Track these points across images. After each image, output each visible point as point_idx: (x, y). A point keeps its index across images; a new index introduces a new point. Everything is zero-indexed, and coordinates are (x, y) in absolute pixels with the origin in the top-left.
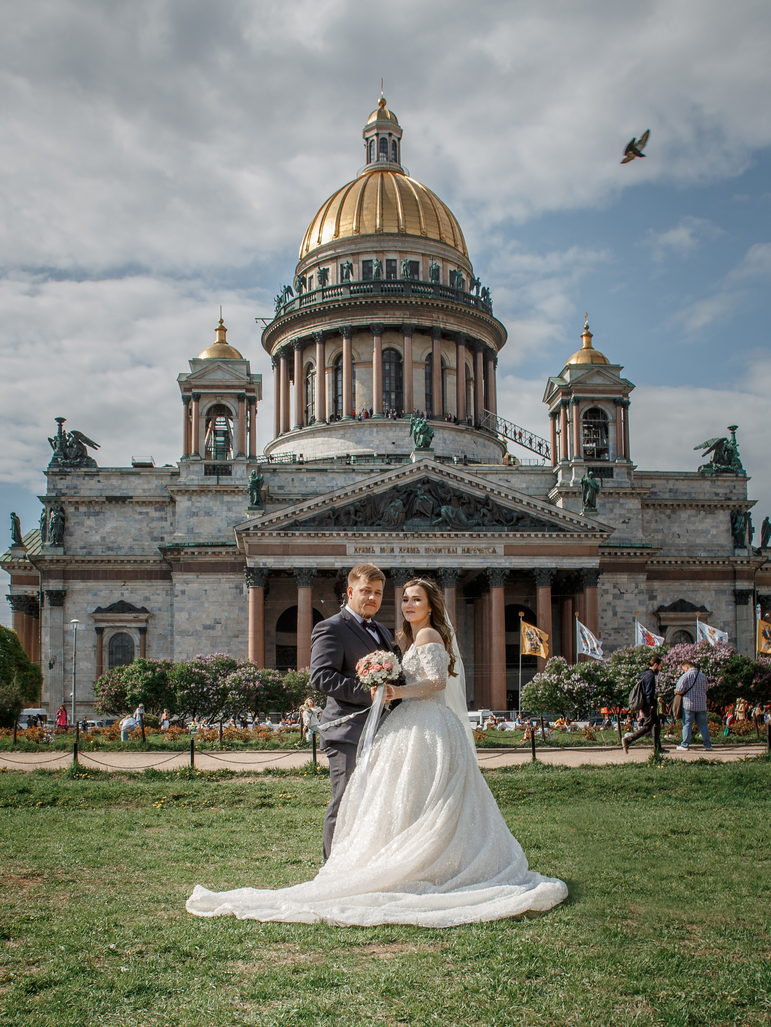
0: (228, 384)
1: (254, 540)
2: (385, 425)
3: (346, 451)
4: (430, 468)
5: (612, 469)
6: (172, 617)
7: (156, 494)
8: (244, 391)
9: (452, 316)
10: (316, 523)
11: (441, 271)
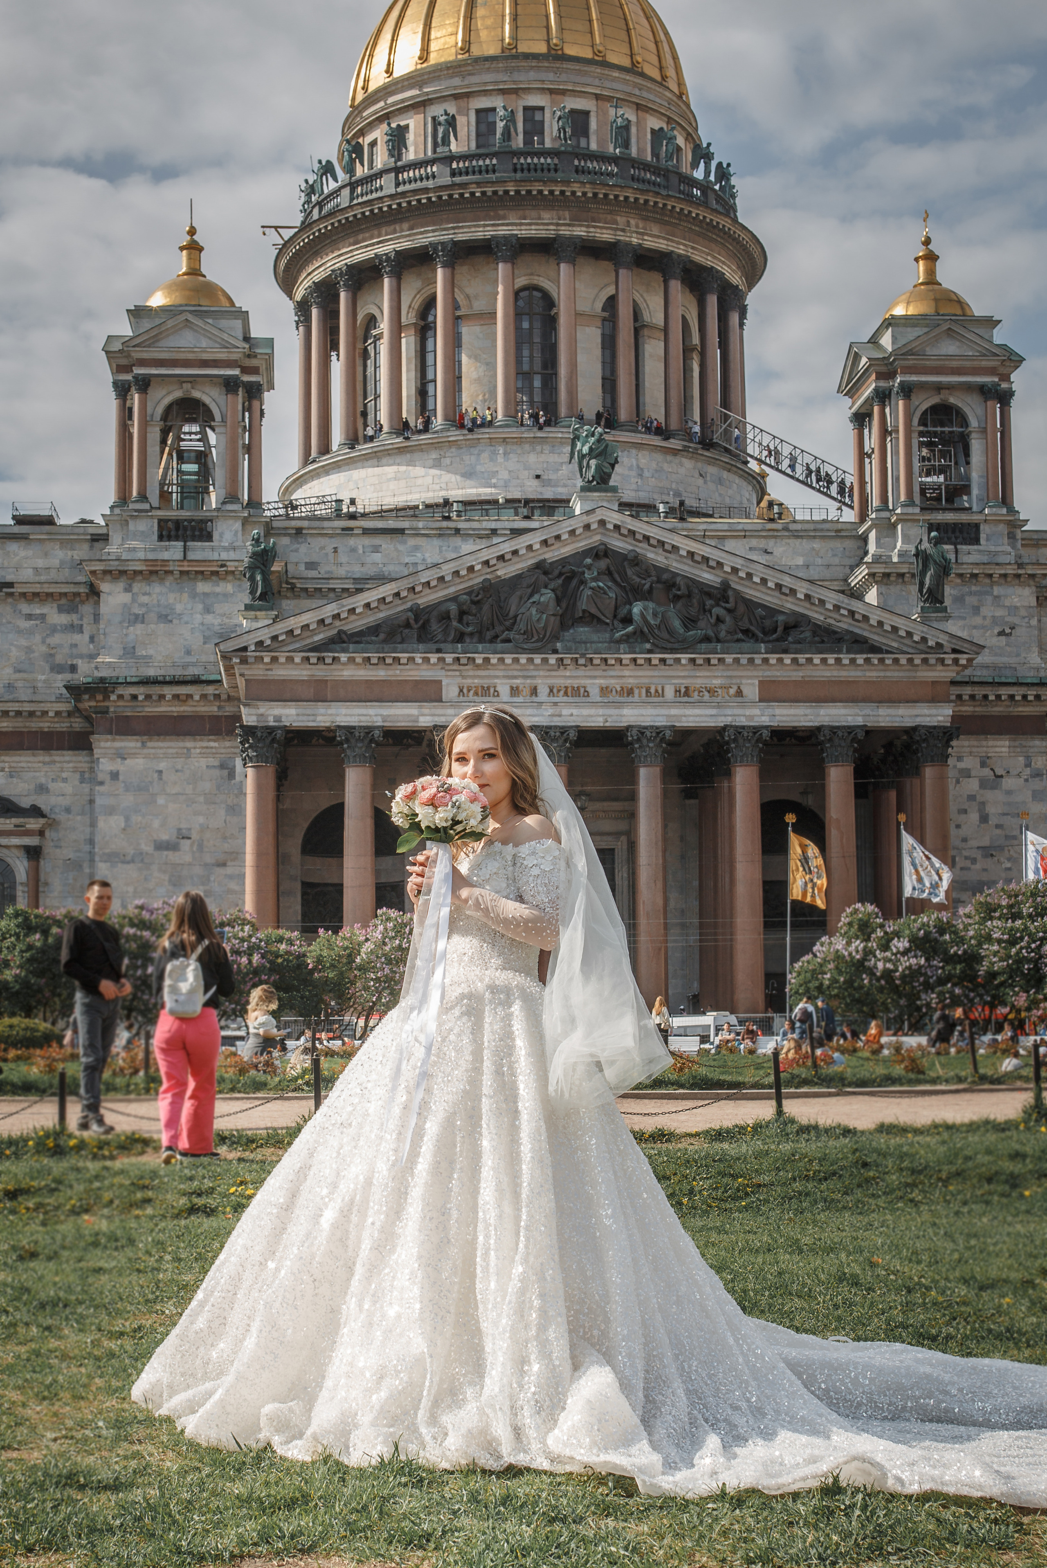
0: (205, 356)
1: (257, 672)
2: (520, 441)
3: (443, 493)
4: (611, 527)
5: (977, 526)
6: (93, 824)
7: (61, 578)
8: (236, 372)
9: (656, 221)
10: (382, 636)
11: (633, 130)
